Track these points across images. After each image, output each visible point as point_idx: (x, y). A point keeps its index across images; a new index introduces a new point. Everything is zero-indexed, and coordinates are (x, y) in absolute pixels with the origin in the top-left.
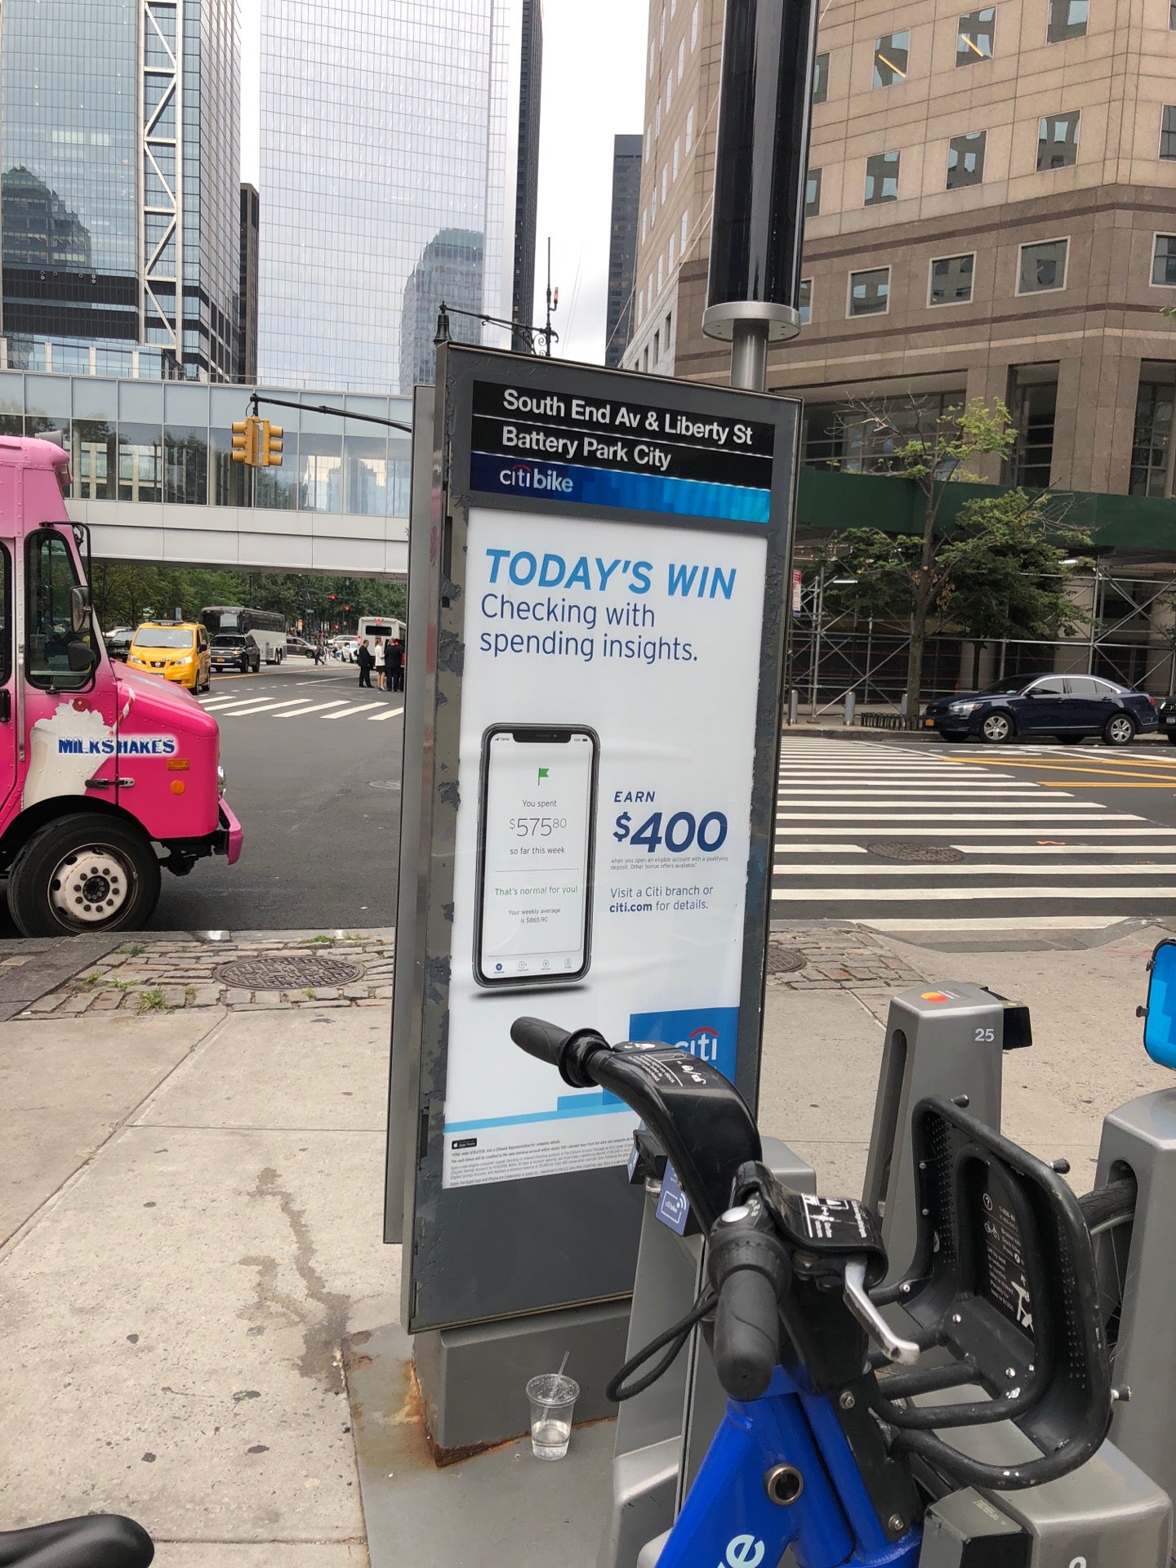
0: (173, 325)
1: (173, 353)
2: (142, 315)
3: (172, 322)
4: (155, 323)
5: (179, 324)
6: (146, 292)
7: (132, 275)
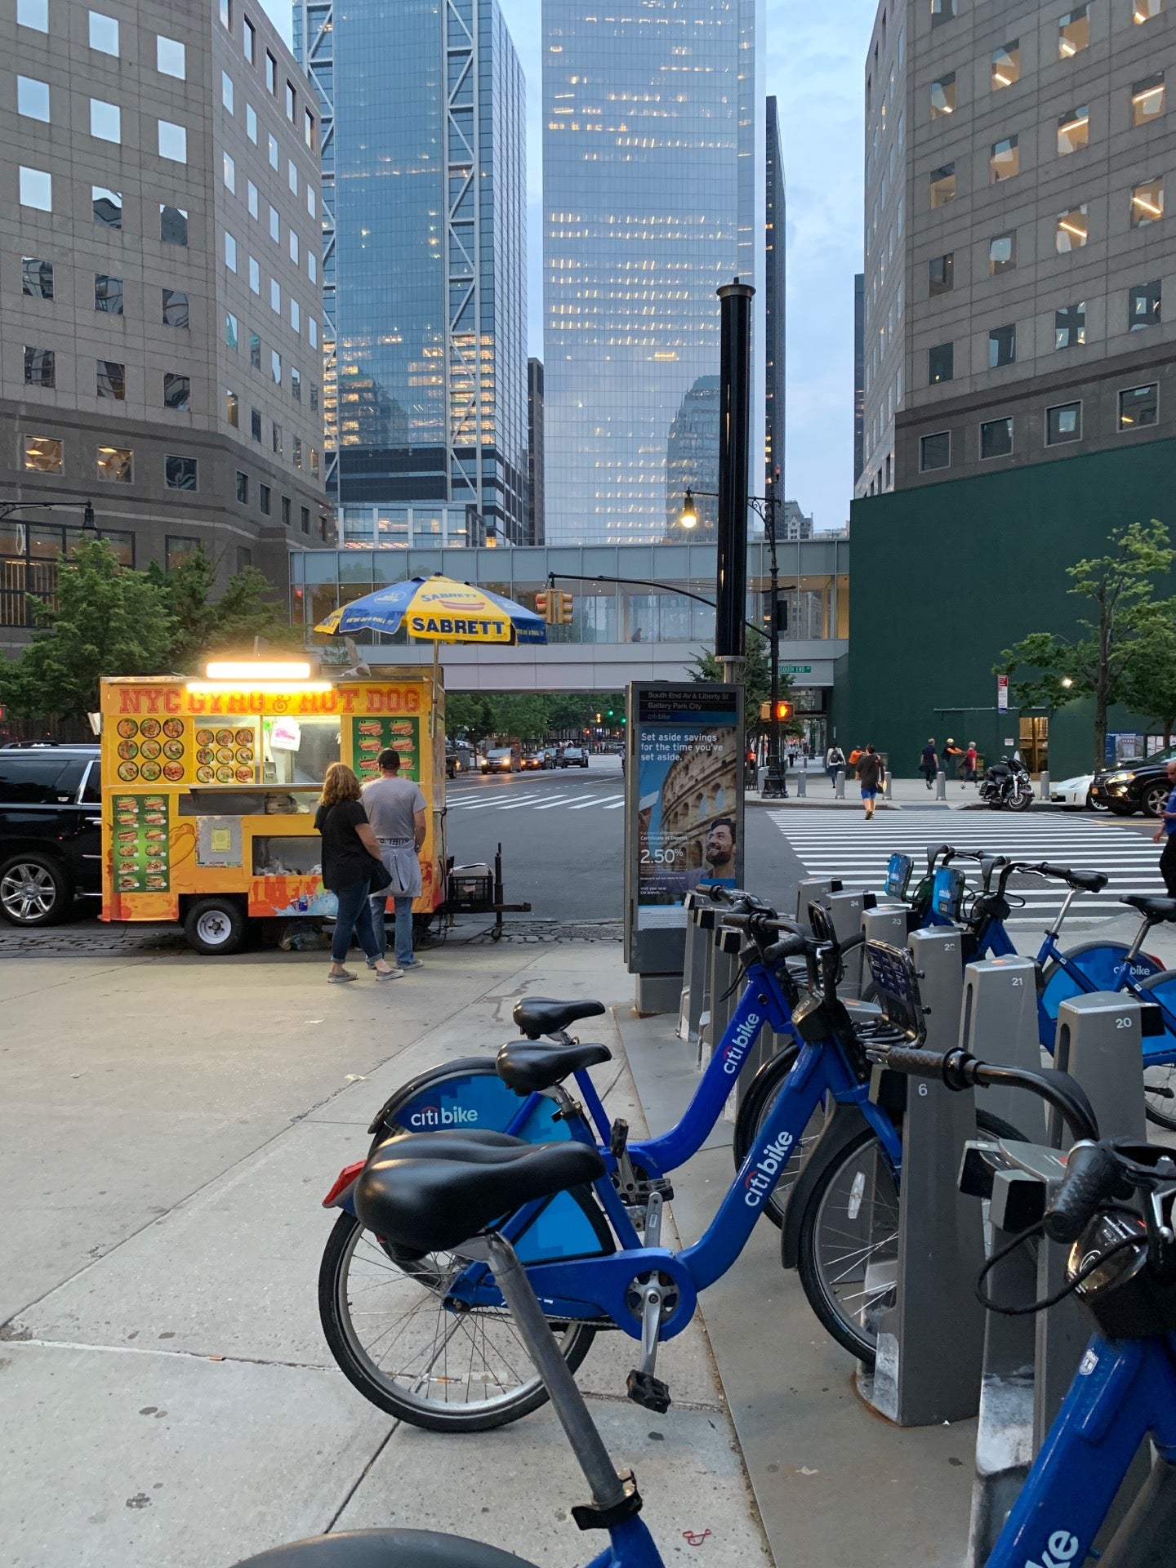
0: (475, 485)
1: (474, 507)
2: (449, 477)
3: (474, 482)
4: (459, 483)
5: (479, 483)
6: (452, 458)
7: (441, 445)
